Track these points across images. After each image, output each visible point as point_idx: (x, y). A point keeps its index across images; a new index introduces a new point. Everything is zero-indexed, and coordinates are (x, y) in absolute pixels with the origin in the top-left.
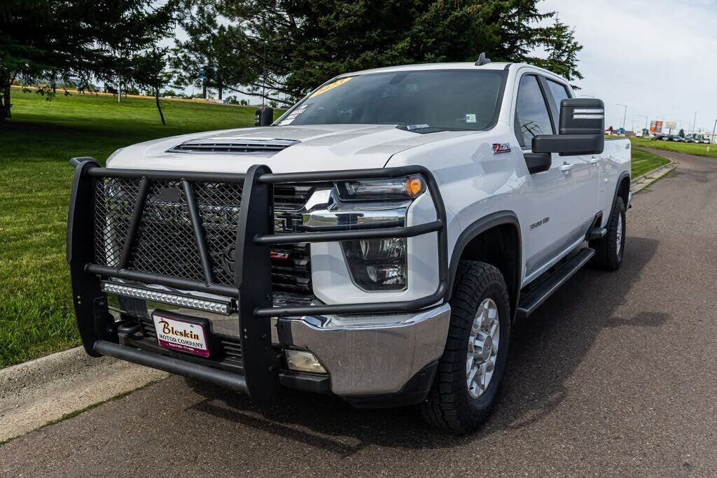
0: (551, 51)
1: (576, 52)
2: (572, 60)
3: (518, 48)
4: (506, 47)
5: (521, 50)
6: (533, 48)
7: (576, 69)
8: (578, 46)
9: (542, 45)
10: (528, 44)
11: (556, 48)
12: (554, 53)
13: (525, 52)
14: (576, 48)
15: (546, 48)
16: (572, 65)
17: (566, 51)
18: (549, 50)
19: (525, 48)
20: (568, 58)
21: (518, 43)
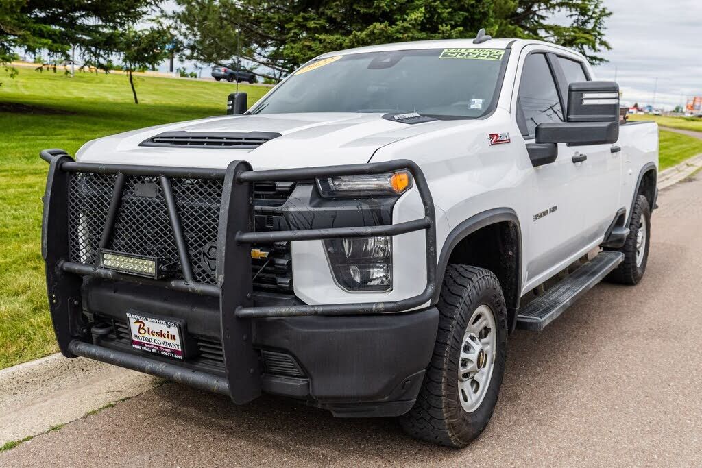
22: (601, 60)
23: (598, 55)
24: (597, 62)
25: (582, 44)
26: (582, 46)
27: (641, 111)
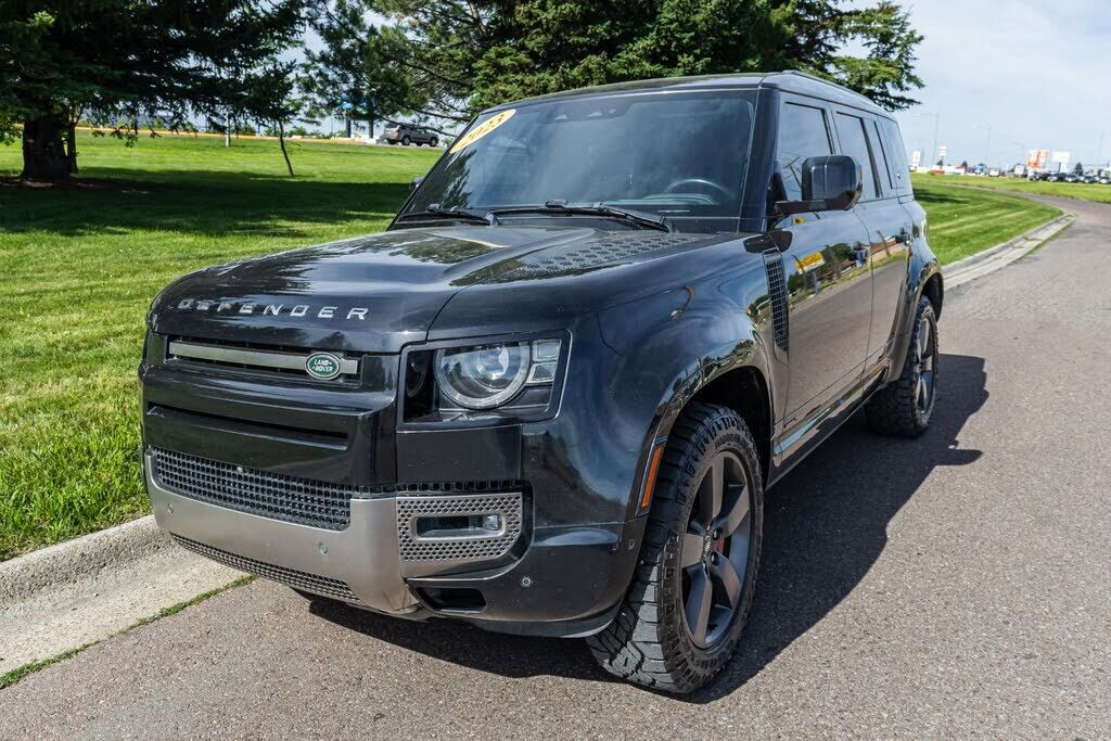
22: (911, 101)
23: (907, 95)
24: (905, 105)
25: (885, 80)
26: (884, 83)
27: (973, 170)
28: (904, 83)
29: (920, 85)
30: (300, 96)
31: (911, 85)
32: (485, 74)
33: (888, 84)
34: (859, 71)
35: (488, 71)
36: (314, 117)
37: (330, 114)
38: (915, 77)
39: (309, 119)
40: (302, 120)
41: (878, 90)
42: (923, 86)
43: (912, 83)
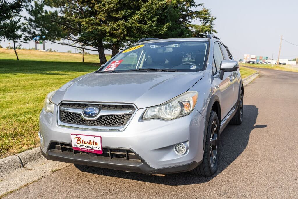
0: (202, 21)
1: (213, 21)
2: (212, 25)
3: (187, 20)
4: (181, 20)
5: (188, 21)
6: (194, 20)
7: (214, 29)
8: (214, 18)
9: (198, 18)
10: (192, 18)
11: (204, 20)
12: (203, 22)
13: (190, 22)
14: (213, 19)
15: (200, 20)
16: (212, 27)
17: (209, 21)
18: (201, 21)
19: (190, 20)
20: (210, 24)
21: (187, 18)
28: (212, 32)
29: (216, 32)
30: (21, 33)
31: (213, 33)
32: (85, 26)
33: (207, 32)
34: (198, 29)
35: (86, 25)
36: (27, 41)
37: (32, 40)
38: (215, 30)
39: (25, 41)
40: (22, 42)
41: (204, 34)
42: (217, 33)
43: (214, 32)
